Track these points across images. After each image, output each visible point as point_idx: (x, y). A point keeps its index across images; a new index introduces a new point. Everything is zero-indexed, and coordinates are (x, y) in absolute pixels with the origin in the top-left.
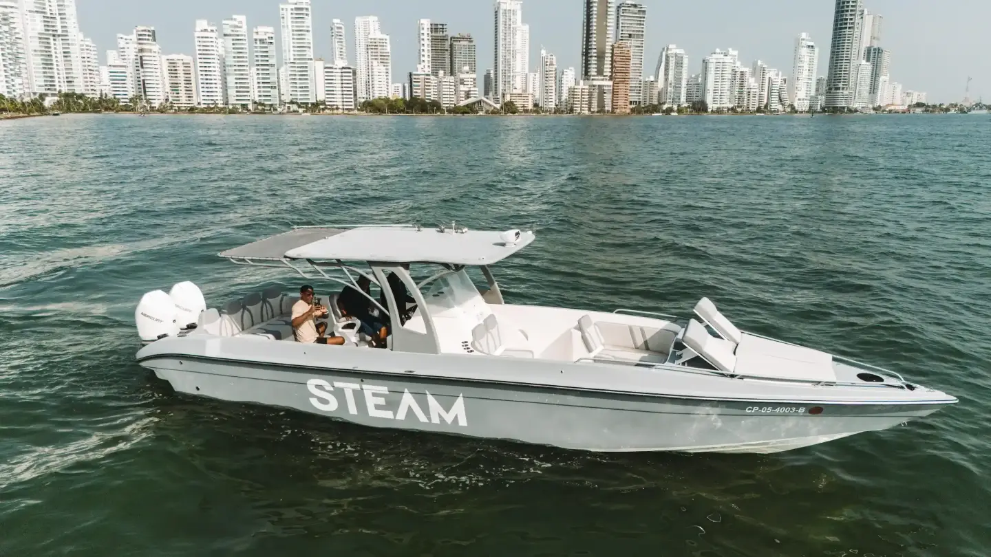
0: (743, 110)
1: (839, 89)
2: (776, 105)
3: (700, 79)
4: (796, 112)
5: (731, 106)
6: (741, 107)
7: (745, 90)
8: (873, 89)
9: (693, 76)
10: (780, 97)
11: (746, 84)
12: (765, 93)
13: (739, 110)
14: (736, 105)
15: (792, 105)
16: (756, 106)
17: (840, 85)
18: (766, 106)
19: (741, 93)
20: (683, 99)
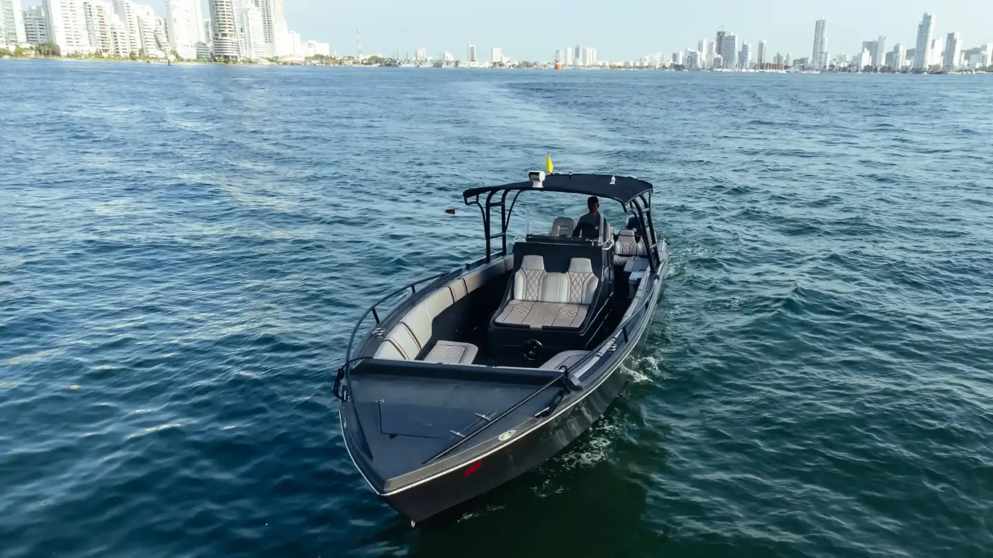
0: (110, 56)
1: (224, 35)
2: (153, 51)
3: (43, 12)
4: (182, 60)
5: (93, 50)
6: (106, 51)
7: (108, 29)
8: (269, 36)
9: (34, 8)
10: (158, 42)
11: (107, 22)
12: (137, 35)
13: (105, 55)
14: (101, 48)
15: (175, 51)
16: (129, 51)
17: (227, 31)
18: (141, 51)
19: (103, 33)
20: (22, 37)
